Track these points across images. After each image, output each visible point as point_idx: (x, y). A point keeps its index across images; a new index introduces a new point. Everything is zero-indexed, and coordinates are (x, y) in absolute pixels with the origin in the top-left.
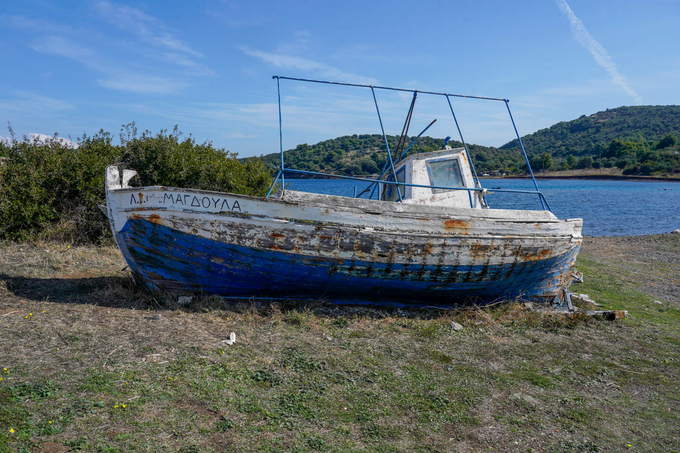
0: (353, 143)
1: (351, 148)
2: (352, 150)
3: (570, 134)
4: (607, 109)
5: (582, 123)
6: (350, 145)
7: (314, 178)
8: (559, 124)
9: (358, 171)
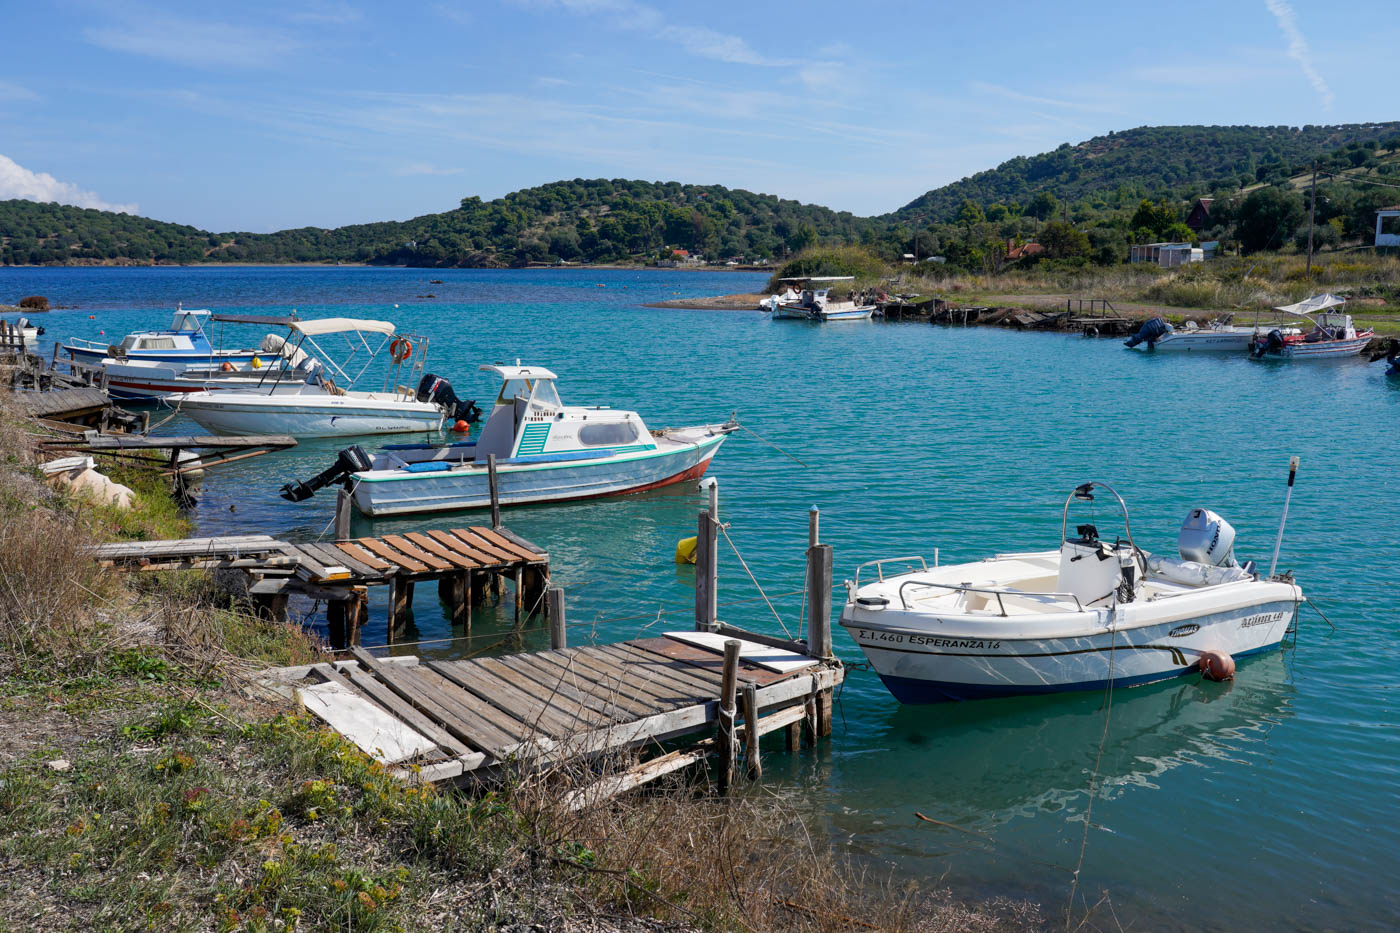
0: (564, 197)
1: (557, 207)
2: (558, 211)
3: (1025, 183)
4: (1111, 132)
5: (1053, 161)
6: (557, 200)
7: (460, 267)
8: (1013, 161)
9: (540, 253)
